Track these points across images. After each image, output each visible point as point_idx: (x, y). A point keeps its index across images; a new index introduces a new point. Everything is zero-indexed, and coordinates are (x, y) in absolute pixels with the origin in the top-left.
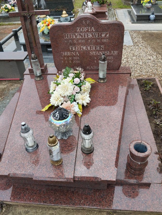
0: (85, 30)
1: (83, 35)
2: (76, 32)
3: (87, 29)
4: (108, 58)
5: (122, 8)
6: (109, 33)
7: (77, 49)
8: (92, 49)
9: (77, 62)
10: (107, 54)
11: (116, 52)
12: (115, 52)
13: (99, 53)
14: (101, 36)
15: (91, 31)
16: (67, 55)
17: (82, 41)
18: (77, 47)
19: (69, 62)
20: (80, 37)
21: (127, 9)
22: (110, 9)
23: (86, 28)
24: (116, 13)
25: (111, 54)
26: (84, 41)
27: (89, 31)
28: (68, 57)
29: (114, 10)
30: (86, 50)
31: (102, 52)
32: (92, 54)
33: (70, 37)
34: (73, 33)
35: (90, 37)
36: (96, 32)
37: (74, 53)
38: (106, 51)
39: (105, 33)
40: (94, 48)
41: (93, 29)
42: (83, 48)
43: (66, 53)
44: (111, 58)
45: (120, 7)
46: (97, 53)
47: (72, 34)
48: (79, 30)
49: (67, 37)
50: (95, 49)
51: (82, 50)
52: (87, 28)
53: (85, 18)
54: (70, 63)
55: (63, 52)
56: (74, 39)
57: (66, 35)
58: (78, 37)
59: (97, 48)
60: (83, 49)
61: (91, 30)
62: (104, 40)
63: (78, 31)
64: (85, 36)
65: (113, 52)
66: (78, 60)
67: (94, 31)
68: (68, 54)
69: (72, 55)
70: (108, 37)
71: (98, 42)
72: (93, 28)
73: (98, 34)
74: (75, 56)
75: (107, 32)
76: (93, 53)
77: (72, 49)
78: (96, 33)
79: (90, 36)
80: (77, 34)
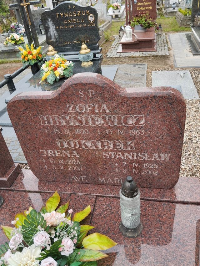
0: (86, 110)
1: (84, 119)
2: (66, 113)
3: (91, 108)
4: (146, 166)
5: (177, 31)
6: (146, 116)
7: (73, 146)
8: (106, 148)
9: (77, 168)
10: (142, 158)
11: (165, 157)
12: (162, 155)
13: (123, 155)
14: (126, 123)
15: (101, 111)
16: (54, 156)
17: (82, 131)
18: (72, 142)
19: (59, 167)
20: (77, 124)
21: (186, 33)
22: (160, 33)
23: (87, 106)
24: (169, 39)
25: (152, 158)
26: (86, 131)
27: (97, 111)
28: (56, 158)
29: (166, 34)
30: (94, 148)
31: (131, 153)
32: (107, 157)
33: (55, 122)
34: (60, 115)
35: (100, 124)
36: (112, 115)
37: (68, 153)
38: (140, 152)
39: (135, 117)
40: (111, 146)
41: (106, 108)
42: (86, 144)
43: (51, 152)
44: (154, 166)
45: (174, 30)
46: (119, 155)
47: (58, 118)
48: (72, 109)
49: (46, 123)
50: (115, 146)
51: (84, 147)
52: (89, 106)
53: (83, 83)
54: (62, 170)
55: (43, 149)
56: (64, 127)
57: (46, 119)
58: (72, 124)
59: (119, 145)
60: (86, 146)
61: (99, 111)
62: (133, 131)
63: (70, 110)
64: (87, 122)
65: (157, 154)
66: (77, 165)
67: (108, 111)
68: (55, 153)
69: (64, 156)
70: (143, 124)
71: (120, 134)
72: (104, 105)
73: (119, 118)
74: (70, 158)
75: (139, 114)
76: (111, 155)
77: (62, 145)
78: (114, 117)
79: (100, 122)
80: (68, 118)
